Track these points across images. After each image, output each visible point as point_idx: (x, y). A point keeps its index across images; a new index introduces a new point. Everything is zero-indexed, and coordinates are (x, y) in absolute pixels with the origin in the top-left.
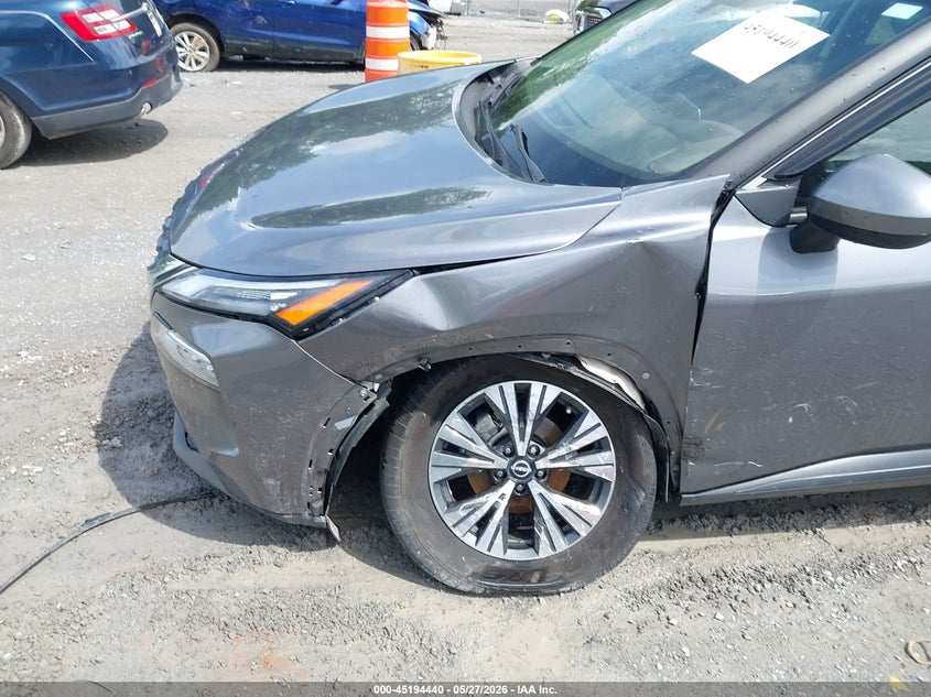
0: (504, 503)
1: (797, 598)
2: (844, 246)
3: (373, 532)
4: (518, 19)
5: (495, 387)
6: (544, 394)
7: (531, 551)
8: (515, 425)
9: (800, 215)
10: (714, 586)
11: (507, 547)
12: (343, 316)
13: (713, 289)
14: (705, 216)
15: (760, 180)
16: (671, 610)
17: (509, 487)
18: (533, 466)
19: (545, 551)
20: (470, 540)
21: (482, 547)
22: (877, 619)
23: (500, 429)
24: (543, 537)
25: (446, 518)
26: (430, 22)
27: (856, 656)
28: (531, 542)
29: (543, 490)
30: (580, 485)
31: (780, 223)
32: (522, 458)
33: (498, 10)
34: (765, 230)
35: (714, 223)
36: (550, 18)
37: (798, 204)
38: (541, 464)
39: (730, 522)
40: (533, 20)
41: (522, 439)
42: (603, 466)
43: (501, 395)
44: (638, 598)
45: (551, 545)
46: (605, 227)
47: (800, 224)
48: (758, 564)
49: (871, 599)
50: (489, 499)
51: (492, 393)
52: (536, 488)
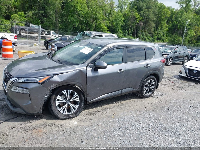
0: (66, 107)
1: (102, 112)
2: (99, 70)
3: (47, 116)
4: (27, 45)
5: (64, 91)
6: (70, 91)
7: (70, 113)
8: (67, 96)
9: (95, 67)
10: (92, 113)
11: (67, 113)
12: (47, 81)
13: (88, 75)
14: (86, 67)
15: (90, 64)
16: (89, 116)
17: (67, 104)
18: (69, 101)
19: (72, 112)
20: (62, 113)
21: (64, 113)
22: (110, 112)
23: (64, 97)
24: (72, 110)
25: (59, 110)
26: (14, 45)
27: (109, 116)
28: (71, 112)
29: (71, 104)
30: (75, 103)
31: (93, 68)
32: (68, 100)
33: (22, 43)
34: (91, 69)
35: (87, 68)
36: (34, 45)
37: (94, 66)
38: (70, 101)
39: (92, 107)
40: (31, 45)
41: (68, 98)
42: (78, 100)
43: (64, 92)
44: (84, 116)
45: (73, 111)
46: (76, 69)
47: (94, 68)
48: (97, 110)
49: (109, 111)
50: (65, 106)
51: (63, 92)
52: (70, 104)
